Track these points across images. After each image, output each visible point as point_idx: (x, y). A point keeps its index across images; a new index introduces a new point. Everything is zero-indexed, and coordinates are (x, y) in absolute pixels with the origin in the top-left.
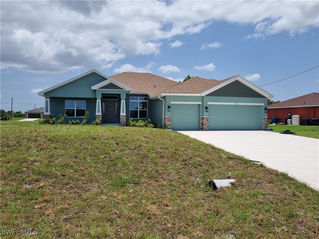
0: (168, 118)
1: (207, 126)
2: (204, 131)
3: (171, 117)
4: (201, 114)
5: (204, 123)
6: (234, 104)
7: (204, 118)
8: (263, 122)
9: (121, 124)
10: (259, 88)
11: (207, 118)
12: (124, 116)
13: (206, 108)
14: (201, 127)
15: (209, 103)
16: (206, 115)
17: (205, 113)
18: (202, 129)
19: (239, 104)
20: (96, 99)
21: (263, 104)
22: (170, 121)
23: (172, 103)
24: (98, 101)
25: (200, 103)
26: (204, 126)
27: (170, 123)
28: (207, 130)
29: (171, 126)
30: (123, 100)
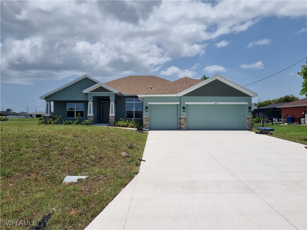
0: (146, 118)
1: (185, 126)
2: (182, 130)
3: (148, 117)
4: (179, 114)
5: (182, 123)
6: (213, 103)
7: (182, 118)
8: (247, 122)
9: (110, 124)
10: (243, 87)
11: (185, 118)
12: (113, 116)
13: (184, 108)
14: (179, 127)
15: (186, 103)
16: (183, 115)
17: (182, 113)
18: (180, 129)
19: (219, 103)
20: (88, 101)
21: (247, 103)
22: (148, 121)
23: (149, 103)
24: (89, 103)
25: (178, 103)
26: (181, 126)
27: (147, 123)
28: (185, 130)
29: (148, 126)
30: (112, 101)
